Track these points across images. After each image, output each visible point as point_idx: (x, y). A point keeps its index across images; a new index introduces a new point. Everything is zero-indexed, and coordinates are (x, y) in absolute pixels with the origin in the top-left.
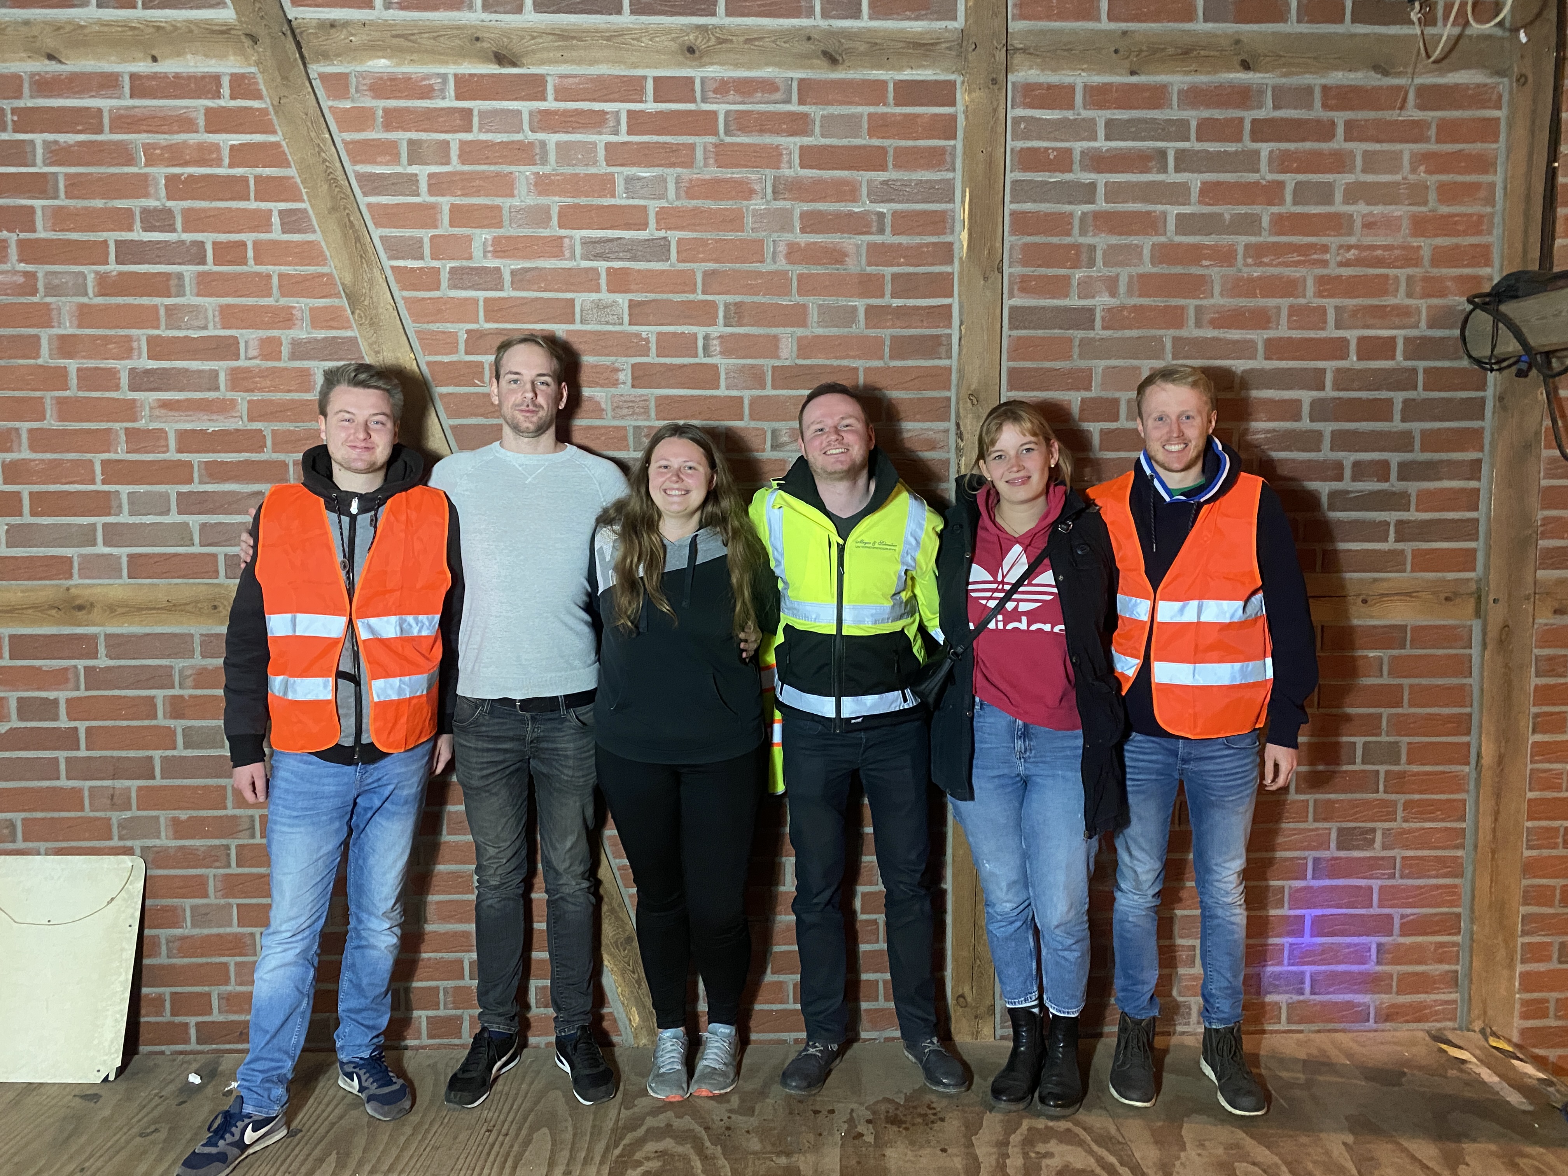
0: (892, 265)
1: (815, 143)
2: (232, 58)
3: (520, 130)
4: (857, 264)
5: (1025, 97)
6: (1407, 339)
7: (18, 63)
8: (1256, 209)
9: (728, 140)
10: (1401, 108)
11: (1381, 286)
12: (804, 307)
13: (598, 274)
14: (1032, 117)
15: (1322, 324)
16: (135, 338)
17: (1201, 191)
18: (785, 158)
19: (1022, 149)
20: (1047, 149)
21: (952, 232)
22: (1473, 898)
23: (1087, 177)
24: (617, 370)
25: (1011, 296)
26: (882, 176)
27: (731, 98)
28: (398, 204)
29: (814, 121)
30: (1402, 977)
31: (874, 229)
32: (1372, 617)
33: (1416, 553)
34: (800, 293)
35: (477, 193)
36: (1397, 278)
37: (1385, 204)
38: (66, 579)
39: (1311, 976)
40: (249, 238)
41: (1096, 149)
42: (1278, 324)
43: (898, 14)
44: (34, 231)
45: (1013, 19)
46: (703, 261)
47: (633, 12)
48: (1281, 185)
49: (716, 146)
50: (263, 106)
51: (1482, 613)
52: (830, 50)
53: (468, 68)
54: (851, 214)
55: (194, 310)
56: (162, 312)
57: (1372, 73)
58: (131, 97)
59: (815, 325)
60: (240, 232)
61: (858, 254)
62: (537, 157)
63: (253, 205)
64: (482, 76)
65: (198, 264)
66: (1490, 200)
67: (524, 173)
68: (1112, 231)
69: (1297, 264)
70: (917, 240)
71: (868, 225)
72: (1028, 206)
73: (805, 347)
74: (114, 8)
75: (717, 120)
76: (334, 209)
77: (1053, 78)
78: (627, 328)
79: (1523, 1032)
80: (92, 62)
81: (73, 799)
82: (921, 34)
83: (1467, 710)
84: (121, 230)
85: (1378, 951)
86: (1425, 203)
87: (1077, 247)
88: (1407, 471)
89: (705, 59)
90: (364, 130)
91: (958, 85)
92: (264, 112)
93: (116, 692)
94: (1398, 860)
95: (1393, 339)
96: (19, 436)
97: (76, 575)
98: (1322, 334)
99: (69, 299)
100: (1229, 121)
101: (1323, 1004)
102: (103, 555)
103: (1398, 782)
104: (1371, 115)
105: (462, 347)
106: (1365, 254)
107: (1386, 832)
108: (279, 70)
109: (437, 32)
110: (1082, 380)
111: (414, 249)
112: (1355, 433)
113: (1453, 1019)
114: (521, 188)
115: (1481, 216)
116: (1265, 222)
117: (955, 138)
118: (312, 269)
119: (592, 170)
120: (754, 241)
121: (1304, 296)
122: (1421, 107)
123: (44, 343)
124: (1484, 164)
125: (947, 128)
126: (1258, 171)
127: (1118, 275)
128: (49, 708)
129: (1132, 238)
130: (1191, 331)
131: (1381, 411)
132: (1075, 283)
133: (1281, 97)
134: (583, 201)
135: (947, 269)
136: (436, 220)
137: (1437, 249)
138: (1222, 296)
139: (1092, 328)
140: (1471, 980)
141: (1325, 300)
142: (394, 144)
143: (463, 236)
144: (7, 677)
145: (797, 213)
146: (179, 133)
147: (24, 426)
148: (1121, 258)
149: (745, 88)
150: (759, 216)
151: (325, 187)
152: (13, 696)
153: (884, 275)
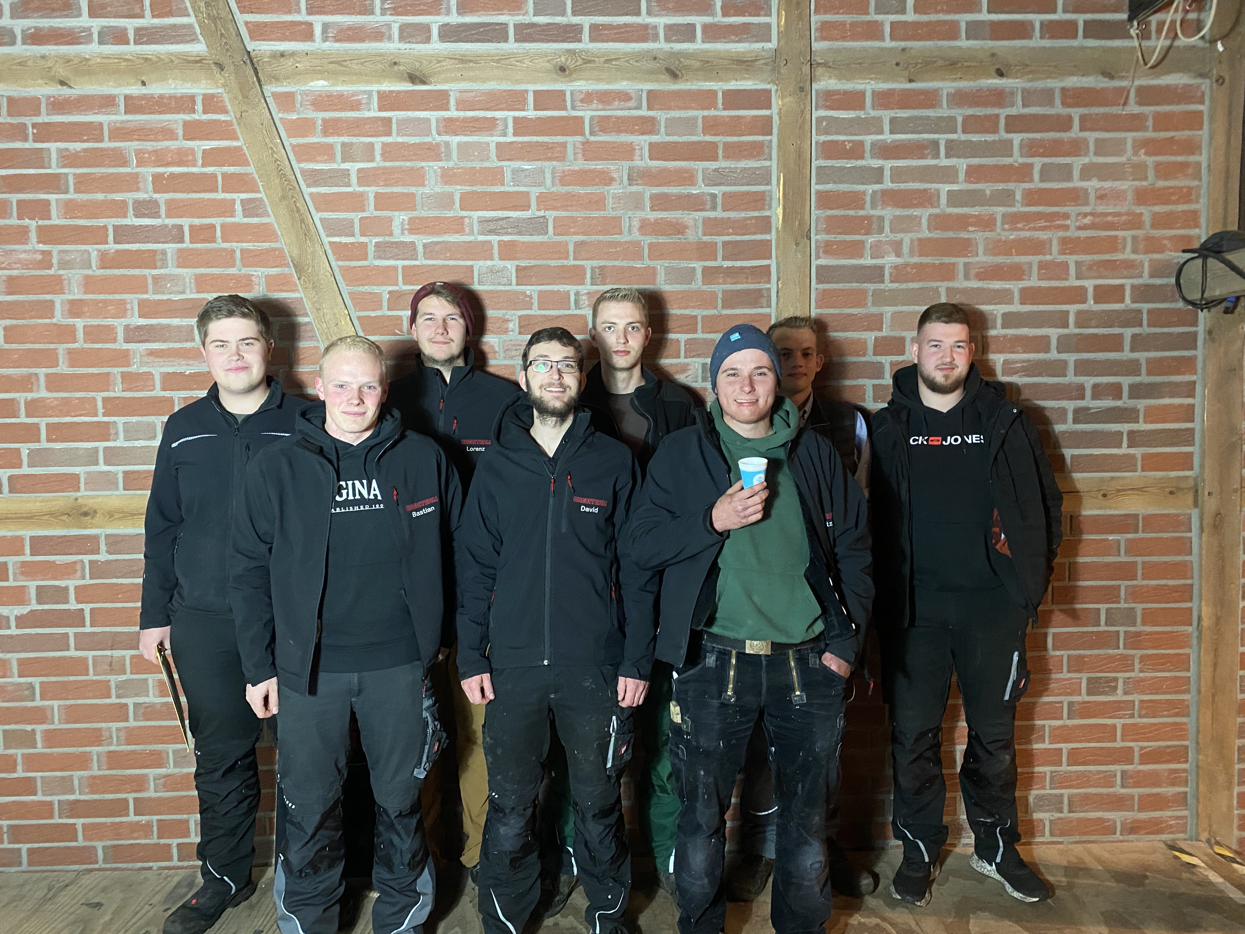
0: (723, 235)
1: (661, 140)
2: (204, 82)
3: (428, 133)
4: (696, 234)
5: (826, 100)
6: (1133, 287)
7: (37, 88)
8: (1011, 186)
9: (592, 139)
10: (1125, 104)
11: (1113, 245)
12: (654, 269)
13: (492, 247)
14: (832, 117)
15: (1065, 276)
16: (129, 301)
17: (967, 172)
18: (638, 153)
19: (824, 142)
20: (845, 141)
21: (770, 208)
22: (1198, 732)
23: (876, 163)
24: (508, 321)
25: (818, 257)
26: (713, 165)
27: (594, 106)
28: (334, 193)
29: (659, 123)
30: (1141, 797)
31: (708, 207)
32: (1111, 508)
33: (1145, 457)
34: (650, 259)
35: (396, 184)
36: (1124, 239)
37: (1113, 180)
38: (75, 491)
39: (1069, 798)
40: (217, 221)
41: (883, 141)
42: (1030, 276)
43: (725, 38)
45: (816, 40)
46: (574, 234)
47: (516, 41)
48: (1030, 166)
49: (583, 144)
50: (229, 119)
51: (1200, 502)
52: (672, 67)
53: (387, 86)
54: (690, 196)
55: (175, 278)
56: (150, 281)
57: (1100, 78)
59: (663, 282)
60: (210, 217)
61: (696, 227)
62: (443, 155)
63: (221, 196)
64: (399, 92)
65: (179, 242)
66: (1197, 176)
67: (432, 167)
68: (896, 205)
69: (1043, 229)
70: (743, 215)
71: (703, 203)
72: (830, 187)
74: (112, 44)
75: (583, 123)
76: (284, 197)
77: (848, 86)
78: (515, 287)
79: (1242, 841)
80: (95, 87)
81: (80, 665)
82: (743, 53)
83: (1189, 582)
84: (118, 217)
85: (1122, 777)
86: (1146, 178)
87: (869, 218)
88: (1137, 391)
89: (574, 76)
90: (307, 136)
91: (773, 93)
92: (228, 123)
93: (114, 581)
94: (1137, 703)
95: (1122, 287)
96: (38, 380)
97: (82, 489)
98: (1066, 284)
99: (77, 271)
100: (987, 117)
101: (1079, 820)
102: (104, 472)
103: (1135, 641)
104: (1101, 110)
105: (385, 304)
106: (1097, 220)
107: (1126, 681)
108: (241, 90)
109: (362, 59)
110: (875, 323)
111: (346, 228)
112: (1093, 362)
113: (1184, 832)
114: (431, 178)
115: (1190, 189)
116: (1018, 197)
117: (771, 134)
118: (266, 245)
119: (487, 164)
120: (613, 218)
121: (1051, 254)
122: (1140, 103)
123: (58, 306)
124: (1191, 147)
125: (765, 126)
126: (1011, 156)
127: (902, 240)
128: (61, 594)
129: (913, 210)
130: (961, 283)
131: (1115, 343)
132: (868, 246)
133: (1029, 97)
134: (478, 188)
135: (767, 237)
136: (364, 205)
137: (1155, 215)
138: (985, 254)
139: (882, 282)
140: (1198, 799)
141: (1068, 256)
142: (331, 146)
143: (385, 217)
144: (28, 570)
145: (647, 195)
146: (162, 140)
147: (42, 372)
148: (905, 226)
149: (605, 98)
150: (617, 198)
151: (277, 181)
152: (32, 585)
153: (716, 243)
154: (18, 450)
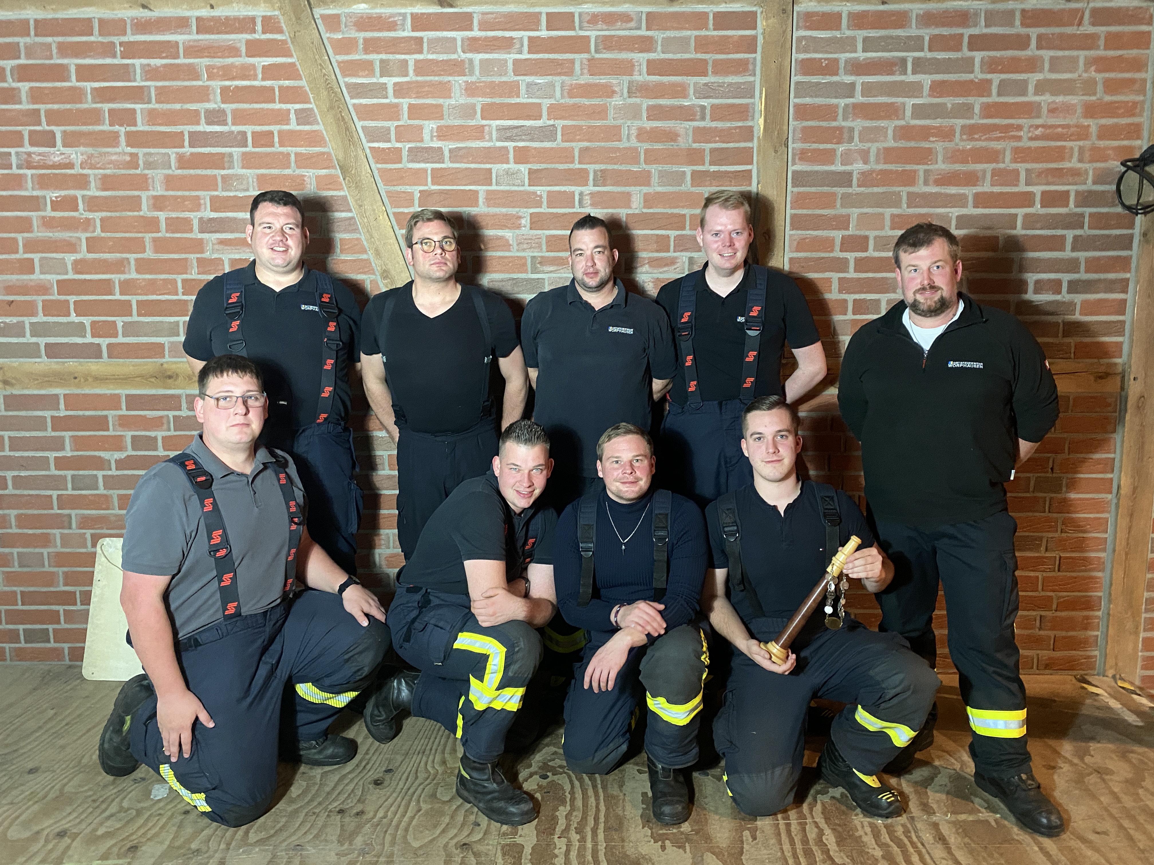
0: (711, 143)
1: (657, 57)
2: (263, 5)
3: (455, 52)
4: (685, 142)
5: (806, 21)
6: (1077, 193)
7: (124, 11)
8: (970, 100)
9: (597, 56)
10: (1080, 24)
11: (1060, 154)
12: (649, 172)
13: (508, 152)
14: (811, 36)
15: (1015, 182)
16: (202, 197)
17: (931, 87)
18: (637, 68)
19: (803, 60)
20: (822, 59)
21: (753, 119)
22: (1111, 586)
23: (848, 79)
24: (520, 218)
25: (794, 164)
26: (703, 80)
27: (599, 26)
28: (374, 104)
29: (657, 42)
30: (1056, 639)
31: (698, 117)
33: (1079, 345)
34: (646, 163)
35: (427, 96)
36: (1072, 148)
37: (1065, 95)
38: (161, 358)
40: (275, 129)
41: (856, 58)
42: (984, 182)
44: (135, 125)
46: (580, 140)
48: (989, 82)
49: (589, 60)
50: (284, 38)
51: (1125, 387)
53: (419, 9)
54: (681, 107)
55: (239, 178)
56: (219, 180)
58: (198, 33)
59: (656, 184)
60: (269, 124)
61: (687, 134)
62: (467, 70)
63: (277, 106)
64: (429, 14)
65: (243, 147)
66: (1142, 91)
67: (458, 81)
68: (867, 117)
69: (998, 139)
70: (728, 124)
71: (694, 114)
72: (808, 100)
73: (649, 200)
75: (590, 42)
76: (331, 108)
77: (827, 8)
78: (527, 188)
79: (1144, 678)
80: (171, 10)
83: (1112, 455)
84: (193, 124)
85: (1041, 621)
86: (1095, 94)
87: (840, 129)
88: (1075, 287)
90: (350, 53)
91: (758, 15)
92: (284, 42)
94: (1057, 559)
95: (1068, 192)
96: (129, 263)
97: (167, 356)
98: (1015, 189)
99: (159, 171)
100: (952, 36)
103: (1060, 505)
104: (1057, 30)
105: (416, 202)
106: (1048, 131)
107: (1049, 540)
108: (294, 12)
110: (842, 223)
111: (383, 135)
112: (1037, 260)
113: (1094, 668)
114: (456, 91)
115: (1135, 104)
116: (977, 109)
117: (755, 52)
118: (316, 150)
119: (504, 79)
120: (614, 126)
121: (1004, 162)
122: (1093, 24)
123: (144, 201)
124: (1139, 65)
125: (750, 45)
126: (972, 72)
127: (869, 149)
128: (151, 443)
129: (880, 122)
130: (921, 188)
131: (1057, 244)
132: (839, 153)
133: (991, 18)
134: (498, 100)
135: (749, 145)
136: (399, 115)
137: (1102, 127)
138: (944, 163)
139: (851, 186)
140: (1107, 642)
141: (1018, 165)
142: (371, 63)
143: (417, 126)
144: (124, 422)
145: (644, 107)
146: (228, 57)
147: (132, 257)
148: (872, 136)
149: (610, 19)
150: (617, 108)
151: (326, 93)
152: (129, 435)
153: (704, 150)
154: (114, 322)
